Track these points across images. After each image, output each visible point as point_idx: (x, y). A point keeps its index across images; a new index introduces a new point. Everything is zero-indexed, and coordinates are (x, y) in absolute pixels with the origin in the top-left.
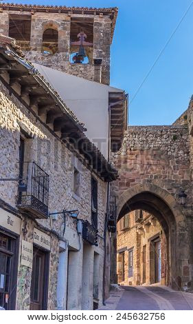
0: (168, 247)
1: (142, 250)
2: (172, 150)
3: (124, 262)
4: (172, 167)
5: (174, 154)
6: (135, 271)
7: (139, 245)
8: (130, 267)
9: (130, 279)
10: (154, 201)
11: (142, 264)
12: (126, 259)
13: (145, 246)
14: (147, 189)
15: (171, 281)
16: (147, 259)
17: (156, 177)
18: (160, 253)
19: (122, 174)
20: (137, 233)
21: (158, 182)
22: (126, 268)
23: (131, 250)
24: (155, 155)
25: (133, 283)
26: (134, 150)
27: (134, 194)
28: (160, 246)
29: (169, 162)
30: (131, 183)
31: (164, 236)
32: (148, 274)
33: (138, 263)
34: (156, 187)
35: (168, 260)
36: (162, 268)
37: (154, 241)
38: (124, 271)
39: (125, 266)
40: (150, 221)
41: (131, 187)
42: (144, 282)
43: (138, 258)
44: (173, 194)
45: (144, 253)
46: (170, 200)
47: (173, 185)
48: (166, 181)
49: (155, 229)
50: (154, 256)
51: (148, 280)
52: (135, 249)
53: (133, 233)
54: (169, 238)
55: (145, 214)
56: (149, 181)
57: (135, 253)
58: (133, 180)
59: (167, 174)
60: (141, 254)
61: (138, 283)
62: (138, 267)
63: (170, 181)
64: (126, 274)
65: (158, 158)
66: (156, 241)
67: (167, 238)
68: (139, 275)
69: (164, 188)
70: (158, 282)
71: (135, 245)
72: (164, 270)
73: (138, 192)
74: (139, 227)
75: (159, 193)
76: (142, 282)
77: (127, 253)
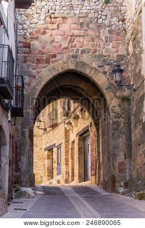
0: (98, 140)
1: (70, 147)
2: (104, 17)
3: (53, 159)
4: (103, 38)
5: (106, 22)
6: (63, 168)
7: (67, 141)
8: (59, 164)
9: (58, 177)
10: (82, 85)
11: (70, 161)
12: (55, 157)
13: (73, 142)
14: (72, 66)
15: (102, 180)
16: (76, 156)
17: (83, 52)
18: (90, 148)
19: (40, 49)
20: (66, 128)
21: (85, 58)
22: (55, 165)
23: (59, 147)
24: (81, 24)
25: (61, 181)
26: (55, 18)
27: (55, 73)
28: (89, 141)
29: (99, 32)
30: (51, 59)
31: (94, 129)
32: (76, 172)
33: (67, 160)
34: (84, 64)
35: (99, 155)
36: (92, 165)
37: (83, 136)
38: (53, 169)
39: (54, 164)
40: (78, 113)
41: (51, 65)
42: (73, 180)
43: (67, 154)
44: (105, 73)
45: (72, 149)
46: (101, 80)
47: (104, 61)
48: (96, 56)
49: (85, 122)
50: (83, 152)
51: (76, 178)
52: (63, 146)
53: (61, 129)
54: (100, 131)
55: (73, 105)
56: (75, 57)
57: (63, 150)
58: (54, 56)
59: (98, 48)
60: (70, 151)
61: (67, 181)
62: (67, 164)
63: (101, 56)
64: (55, 171)
65: (85, 27)
66: (85, 135)
67: (98, 130)
68: (67, 173)
69: (94, 65)
70: (88, 180)
71: (63, 141)
72: (94, 167)
73: (61, 71)
74: (67, 121)
75: (87, 72)
76: (70, 180)
77: (55, 150)
